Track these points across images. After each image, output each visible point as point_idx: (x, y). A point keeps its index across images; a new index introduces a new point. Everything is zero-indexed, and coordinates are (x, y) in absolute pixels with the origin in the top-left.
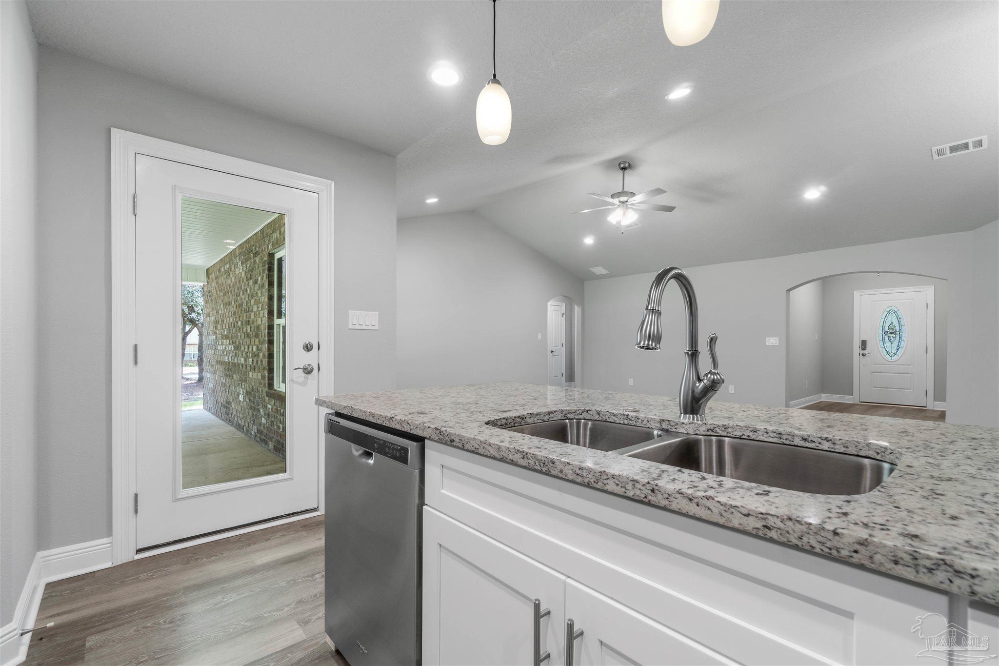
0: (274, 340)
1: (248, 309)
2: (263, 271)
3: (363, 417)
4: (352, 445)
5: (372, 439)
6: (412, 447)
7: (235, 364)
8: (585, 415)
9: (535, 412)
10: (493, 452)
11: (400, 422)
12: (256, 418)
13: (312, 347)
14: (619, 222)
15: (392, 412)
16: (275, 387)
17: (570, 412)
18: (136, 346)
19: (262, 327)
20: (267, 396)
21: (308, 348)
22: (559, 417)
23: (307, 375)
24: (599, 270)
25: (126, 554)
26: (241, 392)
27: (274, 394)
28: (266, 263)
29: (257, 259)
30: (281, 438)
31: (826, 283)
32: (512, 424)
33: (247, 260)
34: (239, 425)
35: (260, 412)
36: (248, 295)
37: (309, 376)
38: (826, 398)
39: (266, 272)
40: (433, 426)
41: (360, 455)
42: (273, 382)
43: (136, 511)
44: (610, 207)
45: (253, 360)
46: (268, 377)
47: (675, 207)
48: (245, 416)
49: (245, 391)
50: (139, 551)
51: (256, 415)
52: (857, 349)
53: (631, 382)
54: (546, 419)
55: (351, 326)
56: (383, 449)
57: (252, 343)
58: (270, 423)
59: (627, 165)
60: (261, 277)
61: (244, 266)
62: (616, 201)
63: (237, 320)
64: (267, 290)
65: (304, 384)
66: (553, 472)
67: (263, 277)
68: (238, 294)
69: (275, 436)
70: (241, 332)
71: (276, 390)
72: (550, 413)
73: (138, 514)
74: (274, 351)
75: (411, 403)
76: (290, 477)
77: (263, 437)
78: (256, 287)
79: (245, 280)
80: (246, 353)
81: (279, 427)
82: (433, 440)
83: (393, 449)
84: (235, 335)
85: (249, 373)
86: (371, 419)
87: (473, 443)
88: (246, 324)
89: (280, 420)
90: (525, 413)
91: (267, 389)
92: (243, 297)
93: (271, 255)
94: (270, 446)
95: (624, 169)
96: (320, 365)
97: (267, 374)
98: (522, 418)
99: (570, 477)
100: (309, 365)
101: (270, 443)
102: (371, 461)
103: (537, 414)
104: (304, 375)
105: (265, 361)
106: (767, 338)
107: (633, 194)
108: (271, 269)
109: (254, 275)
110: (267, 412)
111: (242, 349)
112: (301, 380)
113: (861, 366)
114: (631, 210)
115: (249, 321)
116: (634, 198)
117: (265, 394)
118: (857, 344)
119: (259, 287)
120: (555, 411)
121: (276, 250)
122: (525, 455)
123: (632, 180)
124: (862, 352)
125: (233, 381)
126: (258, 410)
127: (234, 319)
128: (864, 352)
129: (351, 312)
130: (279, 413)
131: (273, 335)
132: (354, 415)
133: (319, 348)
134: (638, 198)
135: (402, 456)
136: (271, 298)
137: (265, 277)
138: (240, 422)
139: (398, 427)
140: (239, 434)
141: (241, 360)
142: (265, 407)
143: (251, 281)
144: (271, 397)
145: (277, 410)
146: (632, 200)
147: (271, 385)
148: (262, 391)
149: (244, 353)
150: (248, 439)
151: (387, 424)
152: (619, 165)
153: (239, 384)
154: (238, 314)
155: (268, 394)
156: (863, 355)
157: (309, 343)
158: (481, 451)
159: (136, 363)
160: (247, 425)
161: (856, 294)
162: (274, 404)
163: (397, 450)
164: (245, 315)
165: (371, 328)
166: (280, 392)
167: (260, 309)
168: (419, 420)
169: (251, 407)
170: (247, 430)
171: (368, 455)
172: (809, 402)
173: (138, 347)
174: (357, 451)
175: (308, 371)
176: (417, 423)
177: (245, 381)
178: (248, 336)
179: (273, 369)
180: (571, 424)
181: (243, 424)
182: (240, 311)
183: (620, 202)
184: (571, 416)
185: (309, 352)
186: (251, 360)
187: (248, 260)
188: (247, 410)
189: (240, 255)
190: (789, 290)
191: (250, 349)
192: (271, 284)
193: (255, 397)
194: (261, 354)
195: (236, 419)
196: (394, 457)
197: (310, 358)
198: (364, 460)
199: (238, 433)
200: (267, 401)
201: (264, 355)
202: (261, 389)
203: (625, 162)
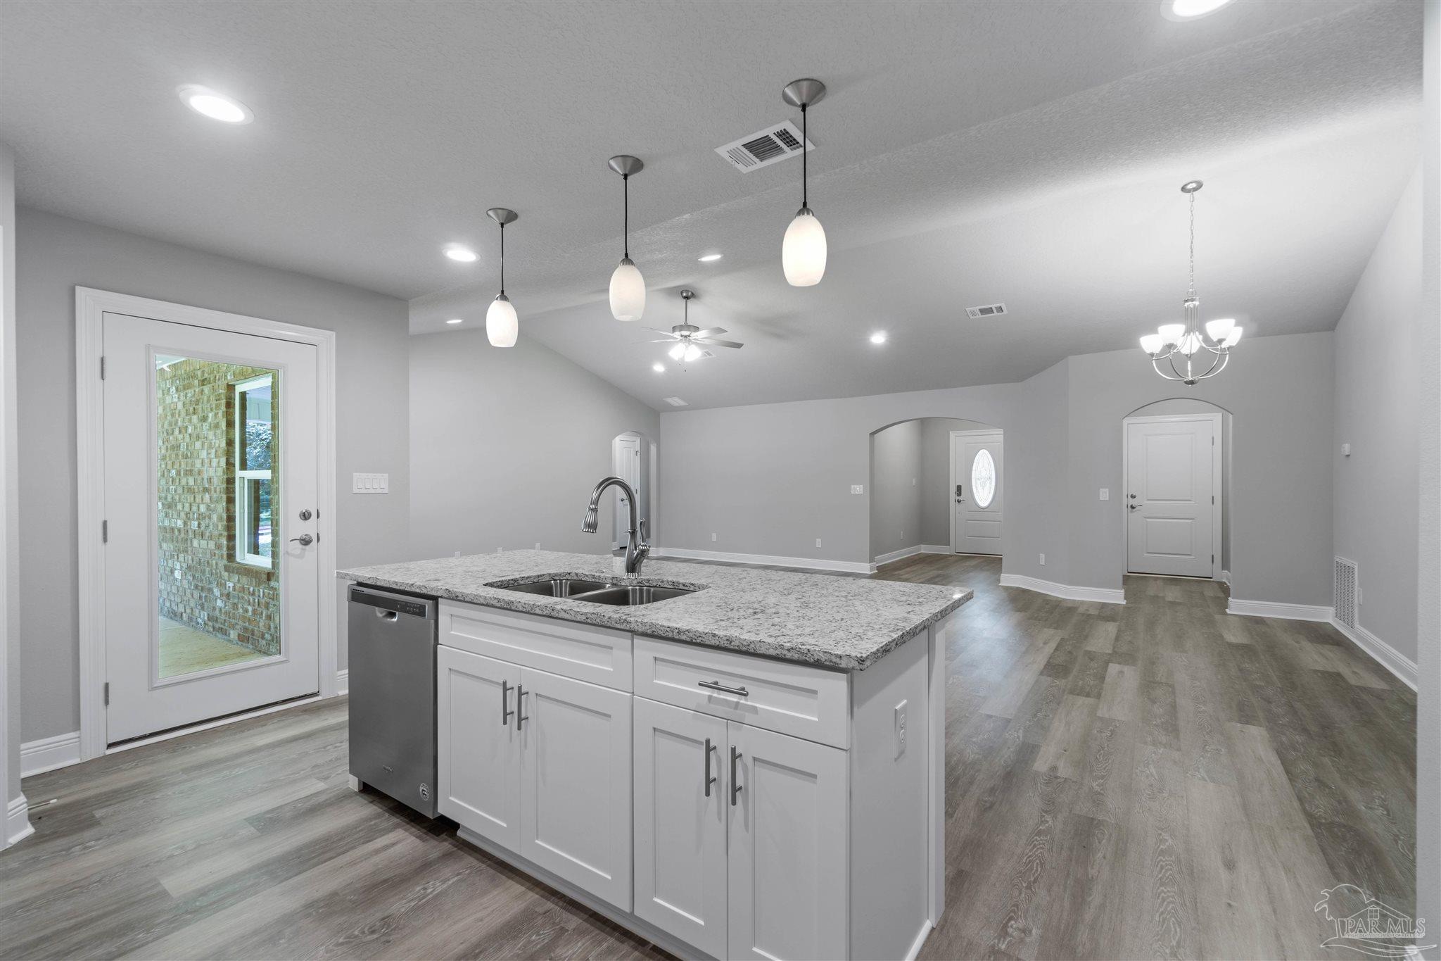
0: (235, 497)
1: (189, 455)
2: (218, 406)
3: (388, 585)
4: (377, 608)
5: (396, 602)
6: (428, 604)
7: (165, 528)
8: (567, 577)
9: (526, 576)
10: (482, 601)
11: (419, 587)
12: (206, 601)
13: (310, 515)
14: (683, 359)
15: (413, 580)
16: (238, 558)
17: (556, 575)
18: (105, 523)
19: (215, 481)
20: (226, 571)
21: (305, 516)
22: (547, 579)
23: (304, 547)
24: (676, 401)
25: (96, 750)
26: (178, 566)
27: (238, 569)
28: (223, 397)
29: (206, 389)
30: (249, 624)
31: (924, 425)
32: (506, 585)
33: (186, 387)
34: (174, 613)
35: (213, 592)
36: (190, 435)
37: (307, 547)
38: (925, 549)
39: (223, 408)
40: (444, 588)
41: (384, 617)
42: (235, 553)
43: (107, 702)
44: (672, 340)
45: (199, 524)
46: (228, 546)
47: (742, 345)
48: (185, 599)
49: (185, 565)
50: (110, 746)
51: (206, 596)
52: (953, 496)
53: (714, 537)
54: (535, 580)
55: (355, 491)
56: (406, 608)
57: (198, 499)
58: (231, 606)
59: (690, 294)
60: (213, 413)
61: (182, 394)
62: (677, 334)
63: (169, 466)
64: (225, 433)
65: (301, 556)
66: (513, 608)
67: (216, 415)
68: (170, 432)
69: (240, 622)
70: (177, 484)
71: (239, 563)
72: (538, 576)
73: (109, 706)
74: (235, 511)
75: (427, 572)
76: (285, 659)
77: (217, 626)
78: (204, 426)
79: (183, 414)
80: (187, 514)
81: (247, 611)
82: (445, 598)
83: (414, 607)
84: (165, 488)
85: (191, 541)
86: (394, 586)
87: (470, 596)
88: (186, 474)
89: (249, 601)
90: (518, 577)
91: (226, 562)
92: (180, 437)
93: (231, 388)
94: (232, 636)
95: (687, 298)
96: (320, 535)
97: (225, 542)
98: (515, 580)
99: (521, 609)
100: (306, 535)
101: (232, 632)
102: (395, 620)
103: (528, 577)
104: (301, 546)
105: (221, 526)
106: (852, 486)
107: (697, 329)
108: (229, 405)
109: (200, 409)
110: (226, 592)
111: (179, 507)
112: (298, 552)
113: (958, 515)
114: (693, 346)
115: (191, 471)
116: (698, 333)
117: (223, 569)
118: (953, 490)
119: (210, 427)
120: (544, 575)
121: (237, 382)
122: (499, 600)
123: (696, 311)
124: (958, 498)
125: (160, 551)
126: (210, 590)
127: (163, 466)
128: (960, 498)
129: (355, 474)
130: (246, 592)
131: (234, 492)
132: (379, 584)
133: (318, 517)
134: (701, 334)
135: (421, 612)
136: (230, 443)
137: (220, 414)
138: (175, 608)
139: (418, 591)
140: (175, 625)
141: (176, 523)
142: (222, 585)
143: (195, 418)
144: (233, 572)
145: (243, 589)
146: (694, 335)
147: (231, 556)
148: (217, 564)
149: (183, 514)
150: (191, 629)
151: (408, 589)
152: (682, 293)
153: (172, 557)
154: (170, 459)
155: (227, 569)
156: (959, 501)
157: (306, 511)
158: (475, 601)
159: (105, 540)
160: (188, 611)
161: (952, 435)
162: (239, 580)
163: (417, 608)
164: (183, 462)
165: (380, 491)
166: (247, 565)
167: (213, 456)
168: (433, 584)
169: (196, 587)
170: (190, 619)
171: (392, 615)
172: (902, 555)
173: (108, 524)
174: (381, 613)
175: (306, 542)
176: (433, 587)
177: (185, 551)
178: (190, 490)
179: (234, 536)
180: (556, 585)
181: (181, 609)
182: (174, 456)
183: (682, 336)
184: (557, 578)
185: (306, 521)
186: (196, 523)
187: (189, 387)
188: (188, 592)
189: (175, 379)
190: (873, 434)
191: (194, 508)
192: (230, 424)
193: (203, 572)
194: (215, 517)
195: (168, 604)
196: (414, 613)
197: (309, 528)
198: (389, 619)
199: (173, 623)
200: (226, 578)
201: (220, 519)
202: (214, 562)
203: (687, 291)
